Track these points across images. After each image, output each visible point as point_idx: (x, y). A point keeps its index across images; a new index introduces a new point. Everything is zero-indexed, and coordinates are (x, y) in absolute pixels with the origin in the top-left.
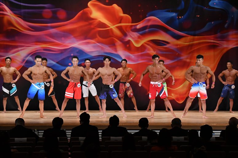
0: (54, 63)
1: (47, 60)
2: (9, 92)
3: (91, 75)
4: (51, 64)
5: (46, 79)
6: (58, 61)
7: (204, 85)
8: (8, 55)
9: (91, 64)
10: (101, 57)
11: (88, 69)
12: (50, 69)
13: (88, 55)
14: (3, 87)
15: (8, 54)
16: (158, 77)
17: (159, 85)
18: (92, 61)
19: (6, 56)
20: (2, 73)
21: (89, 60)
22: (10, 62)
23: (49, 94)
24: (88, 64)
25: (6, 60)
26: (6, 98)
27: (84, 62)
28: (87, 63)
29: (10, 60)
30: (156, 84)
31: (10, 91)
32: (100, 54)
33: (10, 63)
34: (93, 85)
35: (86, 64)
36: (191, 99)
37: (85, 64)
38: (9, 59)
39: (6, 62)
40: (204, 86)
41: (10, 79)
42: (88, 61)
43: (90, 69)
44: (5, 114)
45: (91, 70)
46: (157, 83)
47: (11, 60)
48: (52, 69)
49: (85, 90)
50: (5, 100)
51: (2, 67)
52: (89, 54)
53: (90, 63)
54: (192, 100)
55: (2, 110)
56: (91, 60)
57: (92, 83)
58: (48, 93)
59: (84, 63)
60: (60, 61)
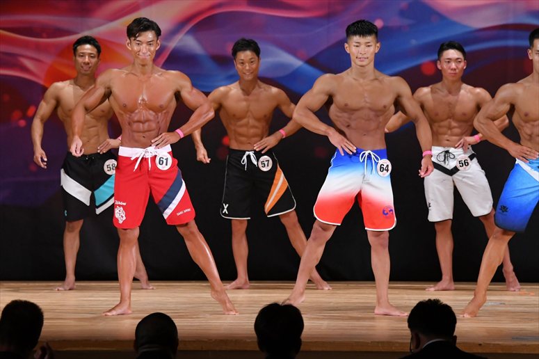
0: (297, 63)
1: (257, 51)
2: (93, 198)
3: (466, 121)
4: (281, 66)
5: (255, 135)
6: (313, 53)
7: (381, 162)
8: (90, 28)
9: (468, 65)
10: (511, 33)
11: (454, 91)
12: (274, 90)
13: (454, 24)
14: (62, 171)
15: (92, 21)
16: (154, 125)
17: (161, 162)
18: (473, 53)
19: (82, 30)
20: (60, 111)
21: (460, 49)
22: (94, 60)
23: (269, 205)
24: (453, 65)
25: (75, 50)
26: (78, 225)
27: (436, 57)
28: (449, 61)
29: (94, 51)
30: (149, 156)
31: (96, 192)
32: (511, 21)
33: (97, 63)
34: (474, 166)
35: (445, 66)
36: (325, 228)
37: (443, 66)
38: (88, 46)
39: (76, 61)
40: (382, 169)
41: (97, 135)
42: (452, 53)
43: (462, 92)
44: (72, 293)
45: (469, 94)
46: (150, 152)
47: (99, 51)
48: (282, 92)
49: (439, 187)
50: (72, 231)
51: (59, 84)
52: (456, 19)
53: (462, 65)
54: (330, 234)
55: (60, 276)
56: (467, 49)
57: (471, 157)
58: (265, 200)
59: (435, 62)
60: (321, 53)
